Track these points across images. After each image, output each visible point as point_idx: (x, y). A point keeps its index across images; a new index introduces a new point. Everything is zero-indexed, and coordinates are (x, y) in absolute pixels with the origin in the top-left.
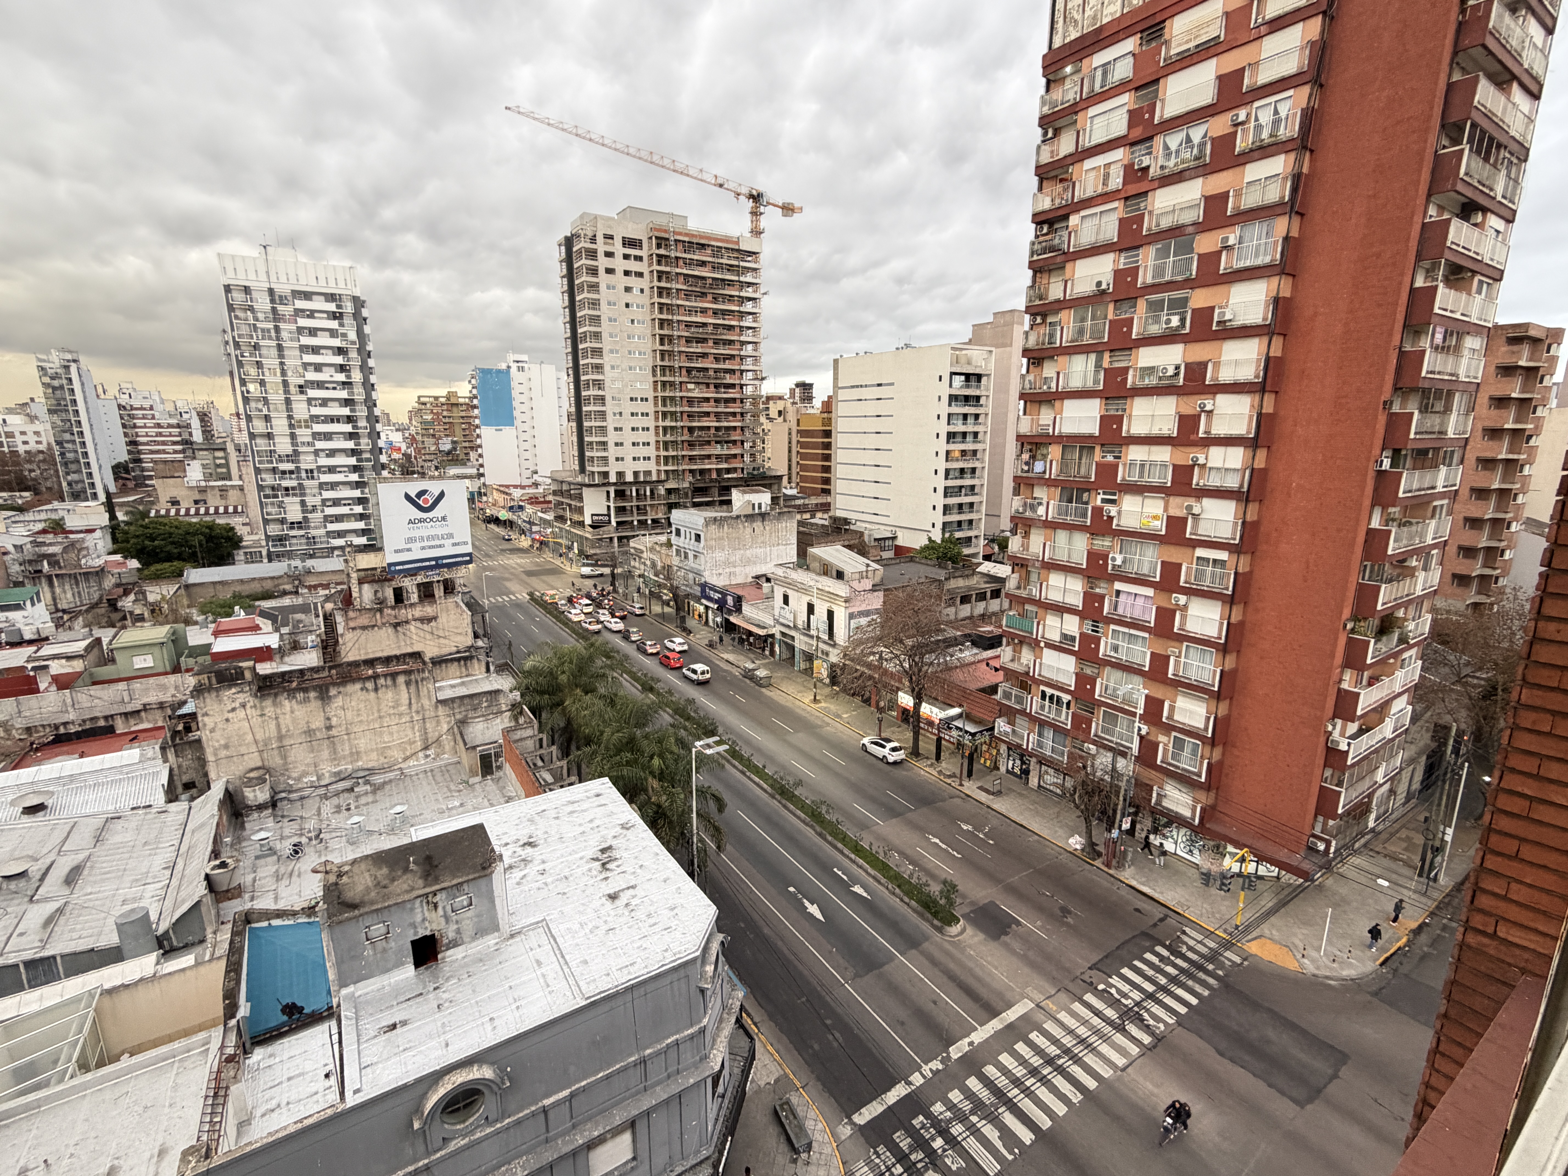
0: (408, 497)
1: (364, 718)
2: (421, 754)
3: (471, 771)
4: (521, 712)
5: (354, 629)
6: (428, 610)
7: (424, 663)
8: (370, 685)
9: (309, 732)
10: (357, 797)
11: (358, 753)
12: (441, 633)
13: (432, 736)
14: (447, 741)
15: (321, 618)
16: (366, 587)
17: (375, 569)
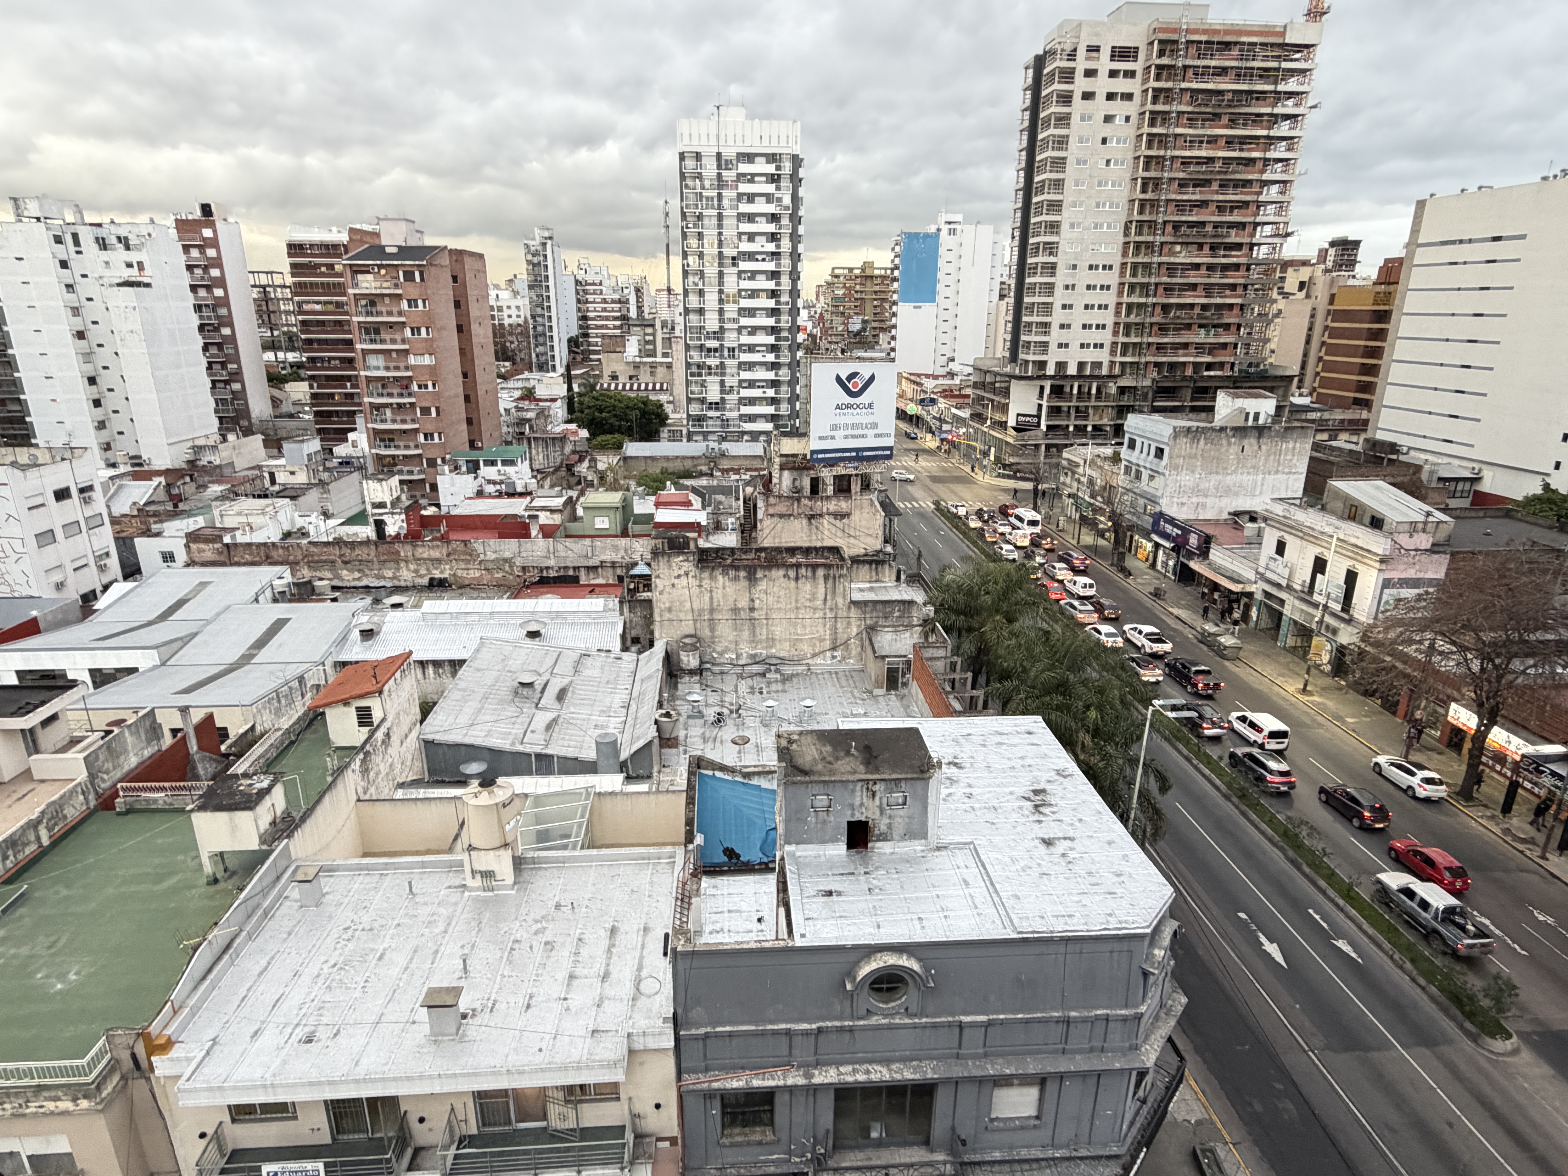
0: (839, 379)
1: (783, 606)
2: (828, 654)
3: (877, 681)
4: (933, 630)
5: (772, 516)
6: (843, 505)
7: (842, 559)
8: (792, 573)
9: (735, 610)
10: (769, 683)
11: (773, 640)
12: (852, 533)
13: (842, 637)
14: (854, 646)
15: (741, 502)
16: (786, 473)
17: (795, 456)
